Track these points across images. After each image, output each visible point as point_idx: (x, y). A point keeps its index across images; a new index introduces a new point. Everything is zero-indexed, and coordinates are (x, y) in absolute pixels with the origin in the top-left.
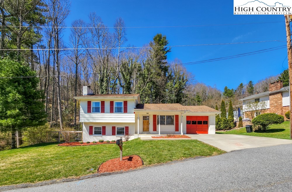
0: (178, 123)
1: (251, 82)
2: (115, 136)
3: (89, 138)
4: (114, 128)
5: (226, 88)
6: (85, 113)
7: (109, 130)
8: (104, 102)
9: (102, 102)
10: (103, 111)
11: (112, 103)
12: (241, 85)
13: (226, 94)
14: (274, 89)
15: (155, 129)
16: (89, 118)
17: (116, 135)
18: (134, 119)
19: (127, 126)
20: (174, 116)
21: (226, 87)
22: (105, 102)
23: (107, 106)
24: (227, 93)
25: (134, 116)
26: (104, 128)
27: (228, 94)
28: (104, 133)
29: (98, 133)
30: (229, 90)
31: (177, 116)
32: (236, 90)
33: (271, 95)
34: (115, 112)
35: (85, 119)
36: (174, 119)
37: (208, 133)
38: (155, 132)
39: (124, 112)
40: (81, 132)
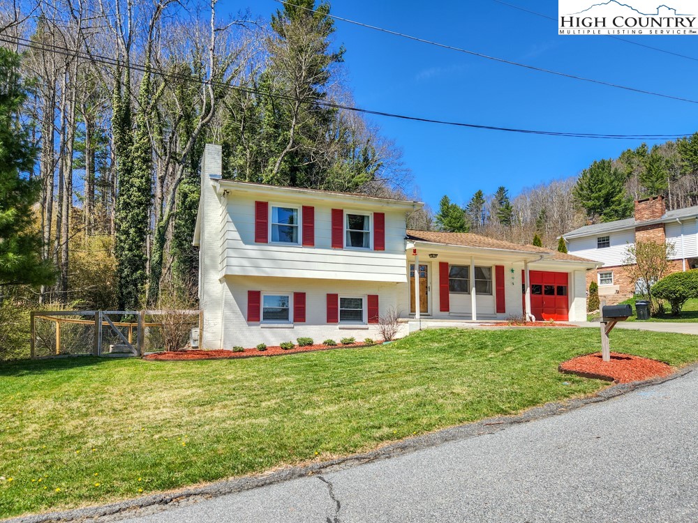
0: (504, 290)
1: (502, 189)
2: (338, 327)
3: (247, 333)
4: (332, 299)
5: (445, 202)
6: (246, 243)
7: (316, 305)
8: (312, 208)
9: (304, 208)
10: (309, 240)
11: (337, 214)
12: (479, 195)
13: (446, 221)
14: (645, 216)
15: (445, 306)
17: (340, 324)
18: (404, 271)
19: (373, 293)
21: (445, 197)
22: (316, 211)
23: (323, 225)
24: (447, 216)
25: (404, 263)
26: (300, 298)
27: (453, 221)
28: (300, 317)
29: (278, 315)
30: (454, 207)
31: (500, 270)
32: (464, 209)
33: (639, 229)
34: (347, 246)
35: (245, 262)
36: (490, 278)
37: (568, 318)
38: (446, 313)
39: (375, 249)
40: (198, 312)
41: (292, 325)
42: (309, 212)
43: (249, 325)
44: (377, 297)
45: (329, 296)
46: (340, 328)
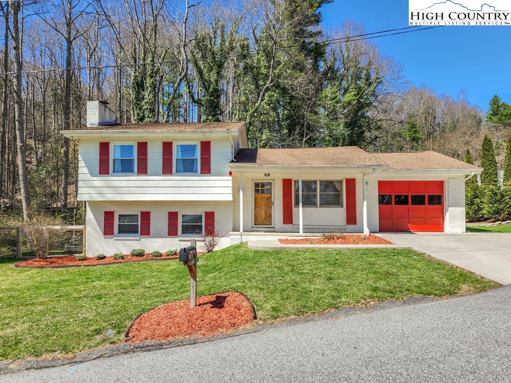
0: (355, 202)
2: (177, 239)
3: (104, 244)
4: (173, 216)
5: (495, 101)
6: (93, 176)
7: (159, 221)
8: (145, 143)
9: (139, 143)
10: (143, 170)
11: (167, 147)
13: (495, 119)
15: (288, 218)
16: (105, 190)
17: (180, 236)
18: (230, 190)
19: (210, 210)
20: (341, 182)
21: (496, 96)
22: (148, 144)
23: (155, 155)
24: (497, 114)
25: (230, 184)
26: (146, 216)
27: (503, 118)
28: (146, 232)
29: (128, 229)
30: (505, 105)
31: (350, 183)
34: (176, 172)
35: (92, 191)
36: (342, 191)
37: (443, 229)
38: (289, 226)
39: (201, 173)
40: (81, 227)
41: (139, 238)
42: (143, 147)
43: (105, 238)
44: (213, 213)
45: (170, 213)
46: (180, 241)
